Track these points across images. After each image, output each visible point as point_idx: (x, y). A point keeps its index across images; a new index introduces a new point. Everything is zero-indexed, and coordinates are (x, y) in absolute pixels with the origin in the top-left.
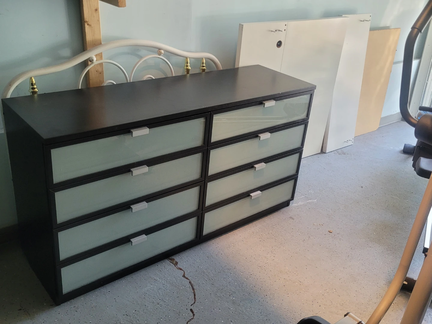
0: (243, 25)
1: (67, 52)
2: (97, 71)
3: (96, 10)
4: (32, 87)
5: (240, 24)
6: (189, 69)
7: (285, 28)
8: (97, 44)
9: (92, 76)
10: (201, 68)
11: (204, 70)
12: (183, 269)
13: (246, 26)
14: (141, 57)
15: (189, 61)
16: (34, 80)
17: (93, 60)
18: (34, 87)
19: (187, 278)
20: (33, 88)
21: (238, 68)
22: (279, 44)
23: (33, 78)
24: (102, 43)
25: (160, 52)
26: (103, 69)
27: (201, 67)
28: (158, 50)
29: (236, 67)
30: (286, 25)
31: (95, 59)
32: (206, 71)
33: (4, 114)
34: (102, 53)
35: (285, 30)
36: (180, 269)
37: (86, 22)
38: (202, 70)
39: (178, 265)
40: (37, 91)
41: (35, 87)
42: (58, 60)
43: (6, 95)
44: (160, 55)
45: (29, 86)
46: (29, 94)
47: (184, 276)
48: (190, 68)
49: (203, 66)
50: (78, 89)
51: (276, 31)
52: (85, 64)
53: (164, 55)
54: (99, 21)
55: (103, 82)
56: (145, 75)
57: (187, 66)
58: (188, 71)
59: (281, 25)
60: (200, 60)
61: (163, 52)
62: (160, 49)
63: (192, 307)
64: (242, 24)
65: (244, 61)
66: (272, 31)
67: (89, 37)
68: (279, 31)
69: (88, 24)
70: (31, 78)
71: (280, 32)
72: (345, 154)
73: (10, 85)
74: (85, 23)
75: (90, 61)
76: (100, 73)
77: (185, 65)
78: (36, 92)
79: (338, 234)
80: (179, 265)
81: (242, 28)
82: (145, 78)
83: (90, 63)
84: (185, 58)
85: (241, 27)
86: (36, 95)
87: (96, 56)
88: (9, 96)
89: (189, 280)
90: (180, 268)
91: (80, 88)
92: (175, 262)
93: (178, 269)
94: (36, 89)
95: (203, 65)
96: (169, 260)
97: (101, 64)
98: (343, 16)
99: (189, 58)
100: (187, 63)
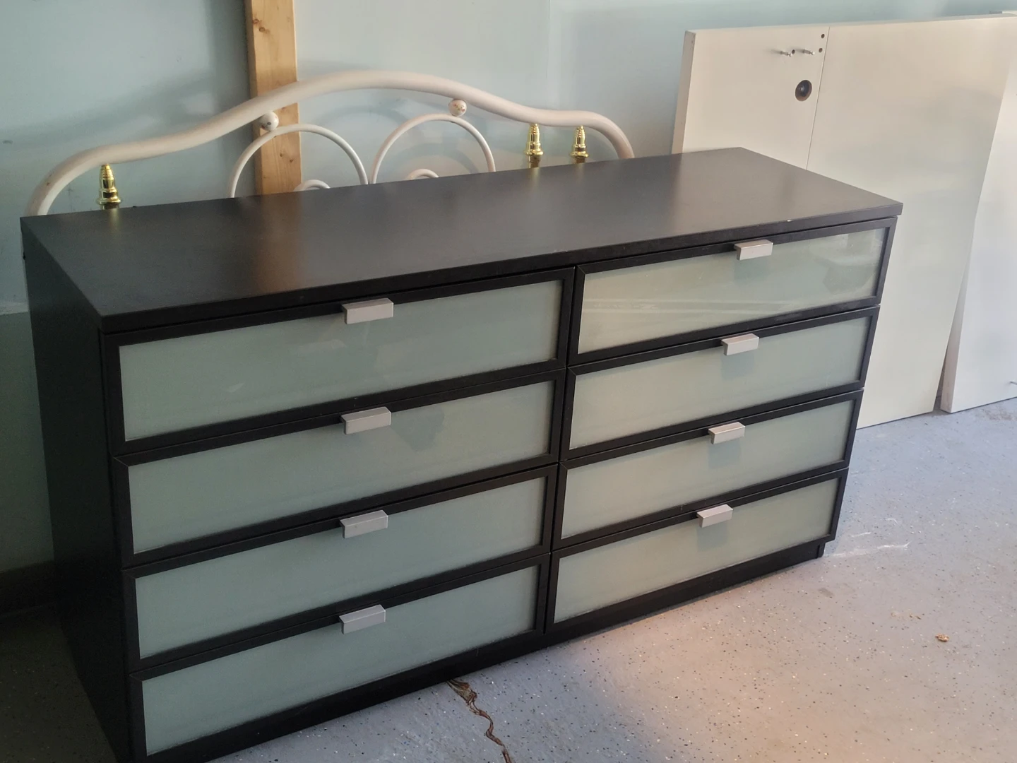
0: (694, 35)
1: (203, 103)
2: (281, 155)
4: (105, 190)
5: (686, 32)
6: (539, 156)
7: (822, 43)
8: (284, 80)
9: (272, 169)
10: (575, 153)
11: (581, 159)
12: (488, 714)
13: (702, 37)
14: (402, 120)
15: (538, 134)
16: (110, 173)
17: (269, 124)
18: (111, 192)
19: (497, 741)
20: (108, 195)
21: (679, 156)
22: (804, 90)
23: (108, 167)
24: (298, 80)
25: (456, 105)
26: (298, 151)
27: (573, 151)
28: (452, 101)
29: (674, 151)
30: (823, 36)
31: (275, 121)
32: (587, 161)
33: (24, 257)
34: (295, 105)
35: (821, 50)
36: (482, 713)
37: (258, 22)
38: (574, 161)
39: (475, 703)
40: (119, 201)
41: (114, 190)
42: (182, 121)
43: (37, 209)
44: (456, 114)
45: (95, 188)
46: (97, 208)
47: (489, 734)
48: (541, 153)
49: (580, 150)
50: (226, 197)
51: (793, 52)
52: (252, 131)
53: (468, 116)
54: (290, 19)
55: (299, 182)
56: (417, 168)
57: (533, 147)
58: (535, 160)
59: (808, 36)
60: (570, 131)
61: (464, 105)
62: (456, 98)
64: (693, 31)
65: (697, 135)
66: (781, 53)
67: (263, 62)
68: (804, 51)
69: (261, 29)
70: (104, 167)
71: (806, 55)
72: (1009, 418)
73: (48, 183)
74: (255, 26)
75: (263, 127)
76: (291, 161)
77: (527, 145)
78: (115, 205)
79: (965, 647)
80: (478, 704)
81: (693, 42)
82: (413, 177)
83: (262, 131)
84: (528, 125)
85: (690, 39)
86: (115, 210)
87: (282, 111)
88: (44, 210)
89: (501, 745)
90: (480, 711)
91: (233, 196)
92: (468, 693)
93: (475, 712)
94: (115, 197)
95: (580, 146)
96: (453, 687)
97: (293, 137)
98: (1003, 12)
99: (539, 124)
100: (533, 138)
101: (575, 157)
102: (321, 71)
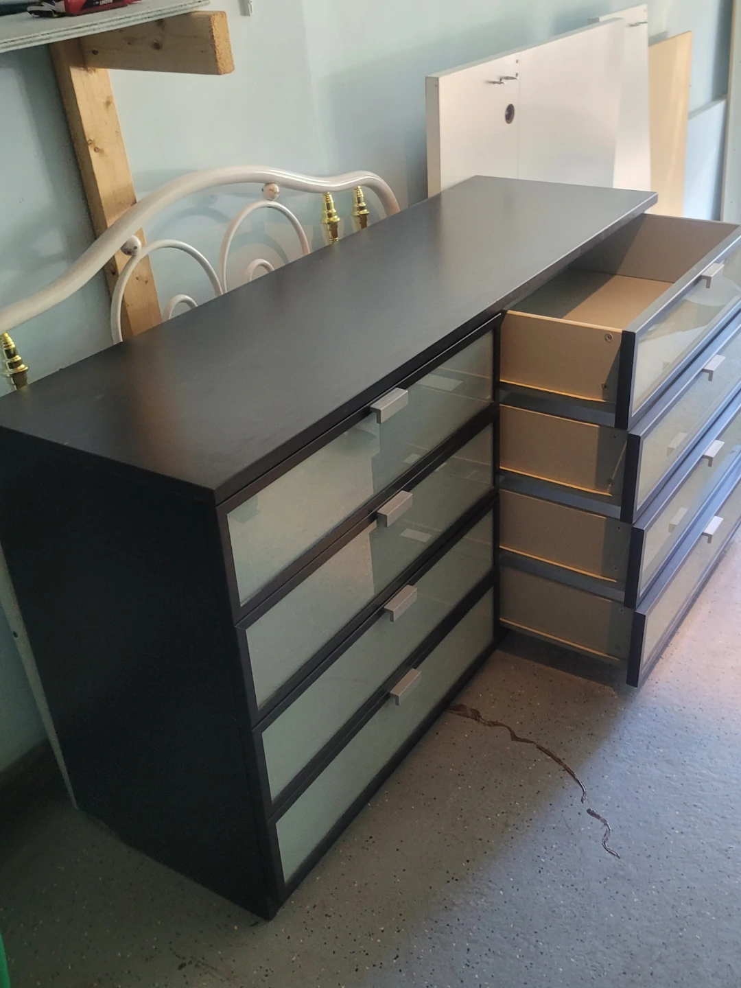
0: (437, 79)
2: (137, 279)
3: (108, 103)
4: (9, 361)
5: (427, 78)
6: (336, 223)
7: (517, 68)
8: (126, 201)
10: (356, 213)
11: (364, 219)
12: (500, 722)
13: (444, 82)
15: (332, 201)
16: (10, 339)
17: (136, 248)
18: (16, 360)
19: (525, 741)
20: (13, 365)
22: (510, 114)
23: (6, 335)
25: (271, 190)
26: (150, 270)
27: (354, 211)
28: (267, 186)
29: (432, 194)
30: (516, 62)
31: (139, 244)
35: (517, 74)
36: (495, 724)
37: (92, 142)
38: (359, 220)
39: (483, 717)
40: (27, 368)
41: (18, 358)
44: (272, 198)
47: (515, 738)
48: (338, 219)
49: (362, 208)
51: (501, 80)
53: (281, 198)
54: (118, 133)
56: (253, 259)
57: (330, 215)
58: (334, 226)
60: (348, 195)
61: (277, 188)
62: (268, 182)
63: (586, 806)
64: (434, 75)
65: (448, 173)
66: (494, 82)
67: (103, 184)
68: (507, 78)
69: (96, 150)
71: (509, 81)
74: (89, 147)
75: (128, 253)
76: (146, 282)
77: (324, 214)
78: (22, 374)
80: (486, 715)
81: (438, 86)
84: (321, 195)
85: (435, 84)
87: (140, 234)
89: (532, 742)
90: (492, 722)
92: (470, 713)
93: (489, 725)
94: (23, 365)
95: (360, 205)
96: (453, 711)
99: (330, 192)
100: (329, 207)
101: (358, 216)
102: (161, 181)
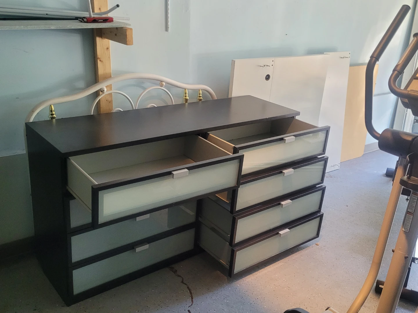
1: (81, 84)
2: (107, 100)
3: (108, 48)
4: (51, 113)
5: (232, 60)
7: (273, 63)
8: (108, 77)
9: (103, 105)
10: (198, 98)
11: (201, 100)
12: (181, 276)
13: (238, 62)
14: (145, 89)
15: (187, 92)
16: (53, 107)
17: (104, 91)
20: (52, 114)
21: (231, 98)
22: (268, 77)
23: (52, 106)
24: (112, 77)
25: (162, 84)
26: (112, 99)
28: (160, 82)
29: (229, 97)
30: (273, 61)
31: (105, 90)
32: (202, 100)
33: (26, 136)
34: (111, 85)
35: (272, 65)
37: (99, 58)
38: (198, 100)
39: (177, 273)
40: (56, 116)
41: (54, 113)
42: (75, 90)
43: (29, 121)
44: (162, 86)
45: (48, 113)
46: (49, 119)
47: (182, 282)
48: (188, 98)
49: (200, 97)
50: (90, 115)
51: (264, 66)
52: (97, 94)
53: (165, 87)
54: (109, 57)
55: (112, 110)
56: (150, 104)
57: (186, 96)
58: (186, 100)
59: (268, 61)
60: (196, 91)
61: (164, 84)
62: (162, 81)
63: (189, 309)
64: (234, 60)
65: (236, 92)
66: (261, 66)
67: (101, 71)
68: (267, 66)
69: (100, 61)
70: (51, 105)
71: (268, 67)
72: (332, 177)
73: (33, 111)
74: (98, 60)
75: (102, 92)
76: (110, 102)
77: (184, 96)
78: (54, 118)
79: (324, 246)
81: (234, 63)
82: (149, 106)
83: (101, 93)
84: (184, 89)
85: (233, 63)
86: (54, 120)
87: (107, 87)
88: (31, 120)
89: (187, 285)
90: (179, 275)
91: (92, 114)
92: (174, 270)
93: (177, 276)
94: (55, 115)
95: (200, 96)
96: (169, 268)
97: (110, 94)
98: (325, 53)
99: (187, 89)
100: (186, 93)
101: (199, 99)
102: (120, 73)
